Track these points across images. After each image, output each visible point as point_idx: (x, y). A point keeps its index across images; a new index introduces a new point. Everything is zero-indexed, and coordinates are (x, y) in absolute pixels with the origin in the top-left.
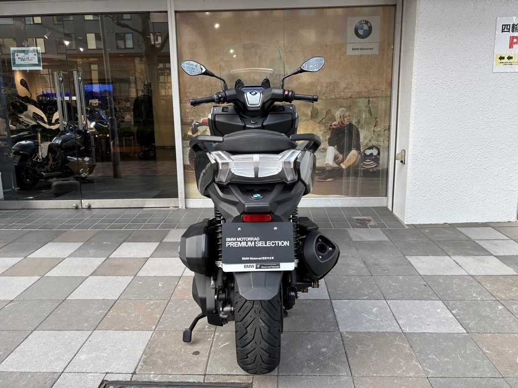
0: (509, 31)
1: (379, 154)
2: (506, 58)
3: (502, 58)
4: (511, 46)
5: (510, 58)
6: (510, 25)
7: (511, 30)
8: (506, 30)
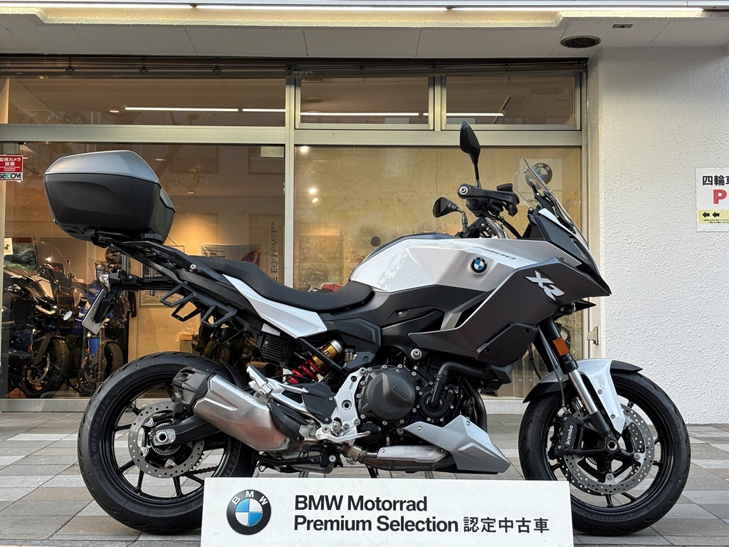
0: (712, 184)
1: (569, 338)
2: (711, 215)
3: (706, 215)
4: (716, 202)
5: (716, 215)
6: (712, 177)
7: (714, 182)
8: (707, 182)
